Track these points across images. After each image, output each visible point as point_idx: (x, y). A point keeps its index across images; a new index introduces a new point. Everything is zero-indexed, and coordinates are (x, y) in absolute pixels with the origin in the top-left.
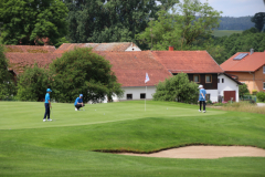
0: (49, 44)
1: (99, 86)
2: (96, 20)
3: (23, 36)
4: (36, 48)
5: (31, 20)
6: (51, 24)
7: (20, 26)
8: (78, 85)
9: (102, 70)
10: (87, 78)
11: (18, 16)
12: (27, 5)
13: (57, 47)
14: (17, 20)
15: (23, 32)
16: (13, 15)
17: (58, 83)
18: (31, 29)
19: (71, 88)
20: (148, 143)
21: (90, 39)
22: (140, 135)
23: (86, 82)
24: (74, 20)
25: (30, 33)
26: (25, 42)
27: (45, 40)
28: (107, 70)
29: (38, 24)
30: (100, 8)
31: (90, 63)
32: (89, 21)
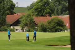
0: (49, 16)
1: (61, 28)
2: (64, 9)
3: (41, 14)
4: (45, 17)
5: (44, 9)
6: (49, 10)
7: (40, 11)
8: (54, 28)
9: (61, 23)
10: (57, 26)
11: (40, 8)
12: (43, 5)
13: (51, 17)
14: (39, 9)
15: (41, 13)
16: (39, 8)
17: (48, 27)
18: (44, 12)
19: (52, 29)
20: (62, 43)
21: (62, 14)
22: (60, 41)
23: (57, 27)
24: (58, 9)
25: (43, 13)
26: (42, 16)
27: (48, 15)
28: (63, 23)
29: (45, 10)
30: (65, 5)
31: (58, 21)
32: (62, 9)
